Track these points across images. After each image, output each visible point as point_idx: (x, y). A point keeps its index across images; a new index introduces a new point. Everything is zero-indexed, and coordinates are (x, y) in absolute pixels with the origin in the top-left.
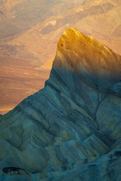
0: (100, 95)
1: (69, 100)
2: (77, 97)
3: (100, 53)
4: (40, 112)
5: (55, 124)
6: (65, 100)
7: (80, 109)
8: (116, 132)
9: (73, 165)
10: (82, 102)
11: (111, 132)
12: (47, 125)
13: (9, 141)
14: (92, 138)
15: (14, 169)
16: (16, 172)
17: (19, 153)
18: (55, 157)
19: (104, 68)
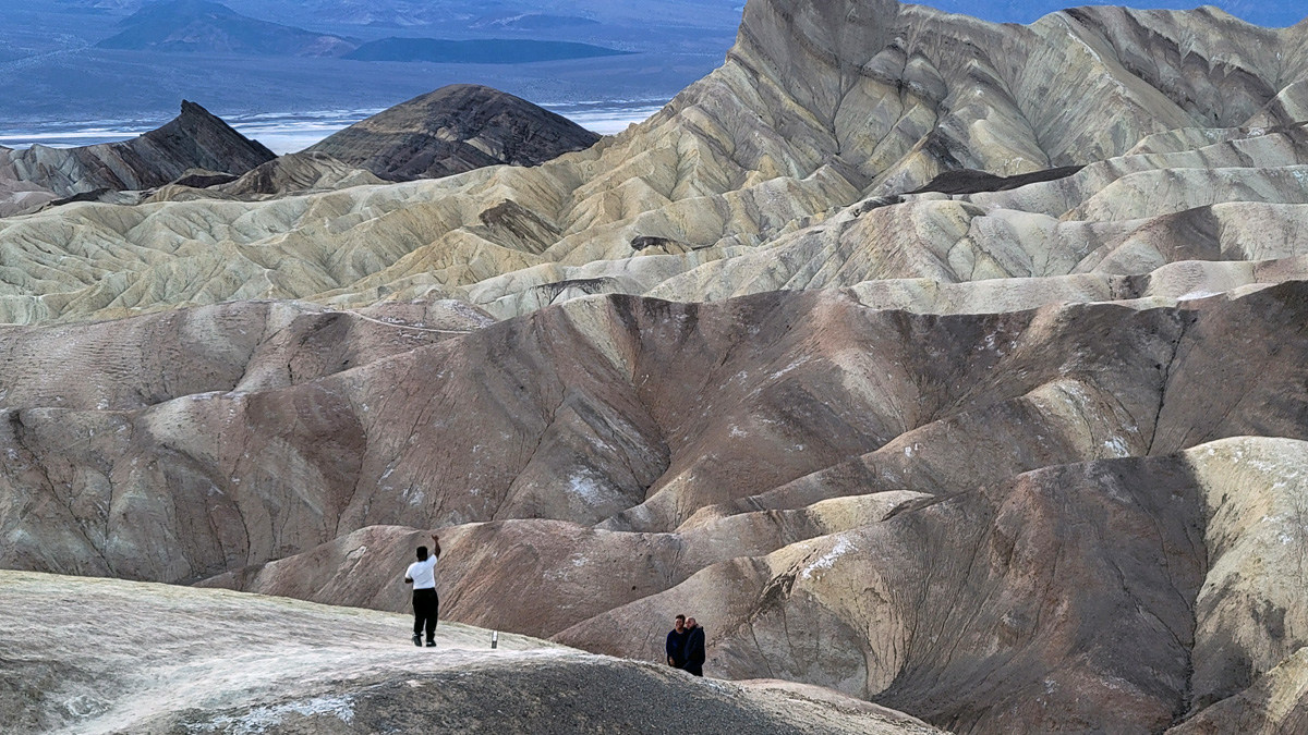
0: (844, 78)
1: (778, 91)
2: (795, 82)
4: (713, 116)
5: (748, 143)
6: (769, 91)
7: (800, 111)
8: (875, 158)
9: (779, 230)
10: (804, 95)
11: (864, 158)
12: (729, 147)
13: (647, 181)
14: (821, 171)
15: (655, 241)
16: (660, 247)
17: (667, 207)
18: (743, 215)
19: (852, 20)
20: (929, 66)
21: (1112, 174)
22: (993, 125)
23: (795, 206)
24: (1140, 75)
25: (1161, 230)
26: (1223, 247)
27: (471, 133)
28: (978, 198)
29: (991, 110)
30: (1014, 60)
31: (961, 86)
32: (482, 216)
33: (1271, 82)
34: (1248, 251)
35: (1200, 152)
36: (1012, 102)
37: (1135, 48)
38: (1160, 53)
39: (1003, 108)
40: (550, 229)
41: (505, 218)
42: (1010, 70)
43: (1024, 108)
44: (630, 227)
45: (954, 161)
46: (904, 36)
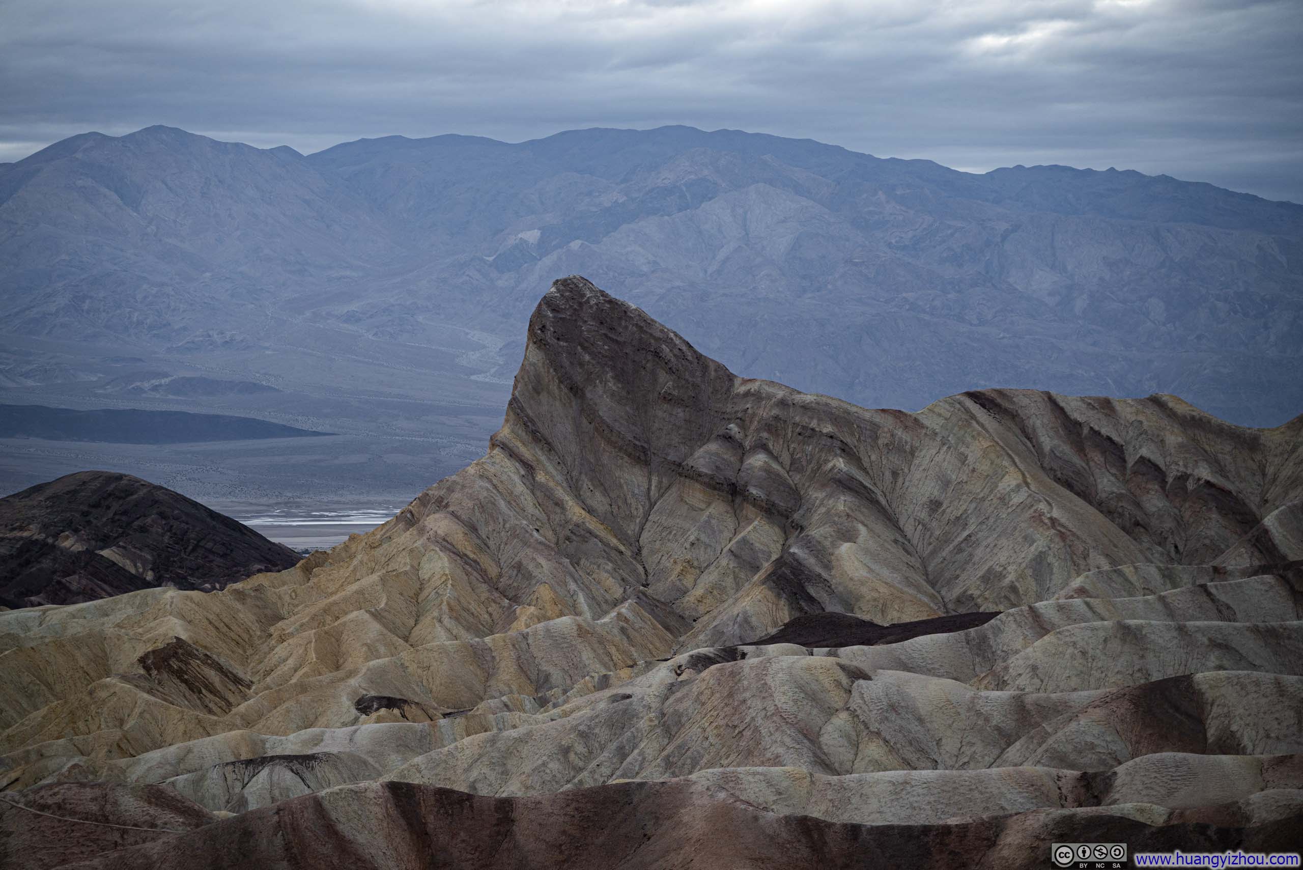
0: (655, 480)
1: (561, 493)
2: (586, 484)
3: (657, 354)
4: (473, 529)
5: (519, 567)
6: (548, 494)
7: (592, 524)
8: (699, 591)
9: (565, 692)
10: (598, 501)
11: (683, 593)
12: (493, 571)
13: (377, 616)
14: (624, 609)
15: (390, 703)
16: (396, 711)
17: (406, 655)
18: (513, 668)
19: (667, 398)
20: (775, 466)
21: (1041, 627)
22: (867, 551)
23: (587, 656)
24: (1069, 486)
25: (1123, 708)
26: (1212, 733)
27: (106, 541)
28: (853, 654)
29: (862, 529)
30: (895, 460)
31: (820, 495)
32: (142, 660)
33: (1253, 502)
34: (1246, 741)
35: (1162, 599)
36: (890, 519)
37: (1066, 450)
38: (1097, 457)
39: (879, 527)
40: (237, 680)
41: (175, 664)
42: (888, 474)
43: (909, 529)
44: (353, 682)
45: (811, 599)
46: (742, 423)
